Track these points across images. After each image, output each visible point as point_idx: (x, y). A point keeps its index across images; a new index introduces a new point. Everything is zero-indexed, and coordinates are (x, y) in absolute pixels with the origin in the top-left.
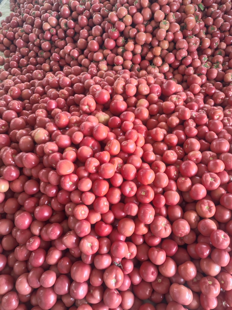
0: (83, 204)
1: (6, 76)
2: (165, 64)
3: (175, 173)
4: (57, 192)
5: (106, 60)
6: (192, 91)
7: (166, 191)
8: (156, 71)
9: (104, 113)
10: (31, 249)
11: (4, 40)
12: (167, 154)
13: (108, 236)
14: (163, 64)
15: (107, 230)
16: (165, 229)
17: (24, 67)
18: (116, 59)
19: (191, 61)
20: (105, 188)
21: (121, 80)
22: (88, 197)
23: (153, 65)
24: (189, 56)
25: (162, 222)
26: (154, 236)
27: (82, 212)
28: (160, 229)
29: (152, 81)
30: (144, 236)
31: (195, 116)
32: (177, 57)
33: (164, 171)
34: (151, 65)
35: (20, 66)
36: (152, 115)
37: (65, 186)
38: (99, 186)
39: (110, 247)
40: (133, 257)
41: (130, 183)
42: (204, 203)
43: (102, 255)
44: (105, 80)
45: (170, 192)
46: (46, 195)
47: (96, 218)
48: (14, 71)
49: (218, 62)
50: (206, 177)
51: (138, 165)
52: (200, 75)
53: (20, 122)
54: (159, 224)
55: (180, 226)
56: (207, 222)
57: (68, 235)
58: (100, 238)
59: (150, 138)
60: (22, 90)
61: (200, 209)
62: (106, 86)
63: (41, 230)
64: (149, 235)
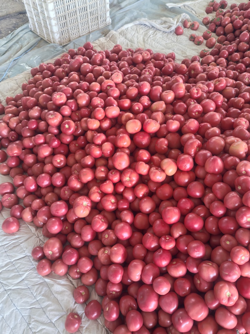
0: (248, 248)
1: (210, 61)
11: (228, 25)
17: (232, 62)
27: (243, 257)
43: (232, 313)
46: (209, 209)
53: (217, 119)
57: (209, 265)
58: (241, 296)
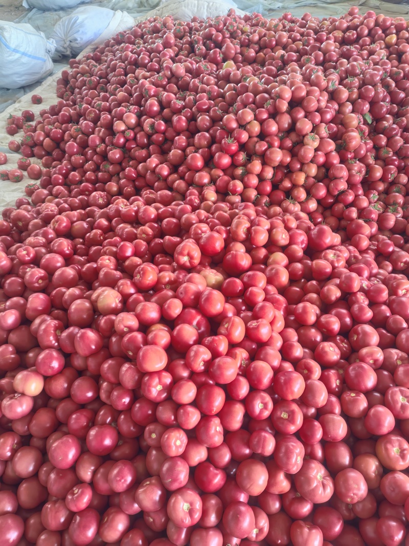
0: (178, 426)
1: (43, 197)
2: (311, 199)
3: (338, 382)
4: (132, 403)
5: (215, 184)
6: (357, 246)
7: (322, 414)
8: (296, 208)
9: (214, 271)
10: (74, 509)
11: (45, 141)
12: (323, 348)
13: (219, 493)
14: (307, 200)
15: (217, 480)
16: (324, 486)
17: (74, 184)
18: (231, 185)
19: (353, 198)
20: (218, 401)
21: (243, 218)
22: (190, 415)
23: (292, 199)
24: (350, 191)
25: (318, 473)
26: (302, 499)
27: (177, 442)
28: (315, 485)
29: (293, 224)
30: (282, 497)
31: (366, 288)
32: (331, 189)
33: (318, 378)
34: (289, 199)
35: (69, 183)
36: (293, 279)
37: (149, 391)
38: (209, 398)
39: (221, 515)
40: (262, 537)
41: (262, 396)
42: (390, 442)
43: (207, 529)
44: (215, 217)
45: (330, 416)
46: (111, 406)
47: (199, 455)
48: (57, 190)
49: (395, 203)
50: (393, 394)
51: (276, 363)
52: (368, 221)
53: (70, 275)
54: (311, 476)
55: (351, 482)
56: (397, 478)
57: (147, 485)
58: (204, 494)
59: (292, 318)
60: (73, 222)
61: (384, 452)
62: (218, 227)
63: (94, 473)
64: (291, 496)
